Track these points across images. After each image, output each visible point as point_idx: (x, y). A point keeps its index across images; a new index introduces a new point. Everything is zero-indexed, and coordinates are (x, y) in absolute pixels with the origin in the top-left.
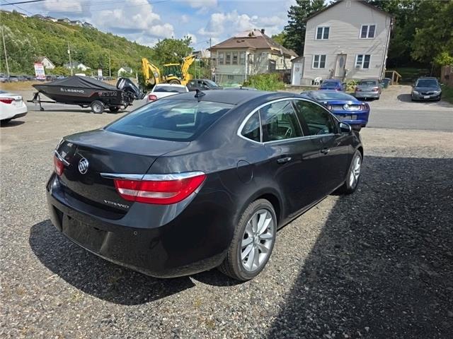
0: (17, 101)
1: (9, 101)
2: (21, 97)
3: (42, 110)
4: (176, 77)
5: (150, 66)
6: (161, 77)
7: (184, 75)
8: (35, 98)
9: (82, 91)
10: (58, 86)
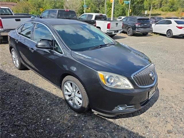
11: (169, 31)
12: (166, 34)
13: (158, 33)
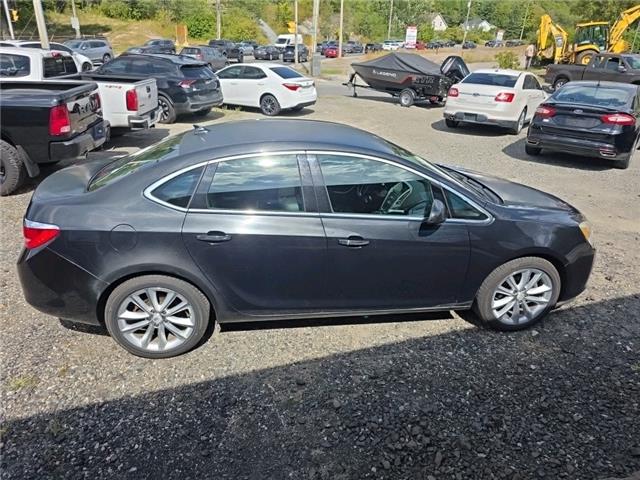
0: (304, 87)
1: (294, 88)
2: (311, 83)
3: (355, 96)
4: (594, 47)
5: (553, 28)
6: (567, 46)
7: (612, 42)
8: (351, 81)
9: (394, 75)
10: (370, 67)
11: (266, 97)
12: (258, 105)
13: (238, 106)
